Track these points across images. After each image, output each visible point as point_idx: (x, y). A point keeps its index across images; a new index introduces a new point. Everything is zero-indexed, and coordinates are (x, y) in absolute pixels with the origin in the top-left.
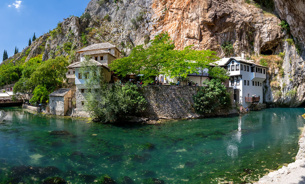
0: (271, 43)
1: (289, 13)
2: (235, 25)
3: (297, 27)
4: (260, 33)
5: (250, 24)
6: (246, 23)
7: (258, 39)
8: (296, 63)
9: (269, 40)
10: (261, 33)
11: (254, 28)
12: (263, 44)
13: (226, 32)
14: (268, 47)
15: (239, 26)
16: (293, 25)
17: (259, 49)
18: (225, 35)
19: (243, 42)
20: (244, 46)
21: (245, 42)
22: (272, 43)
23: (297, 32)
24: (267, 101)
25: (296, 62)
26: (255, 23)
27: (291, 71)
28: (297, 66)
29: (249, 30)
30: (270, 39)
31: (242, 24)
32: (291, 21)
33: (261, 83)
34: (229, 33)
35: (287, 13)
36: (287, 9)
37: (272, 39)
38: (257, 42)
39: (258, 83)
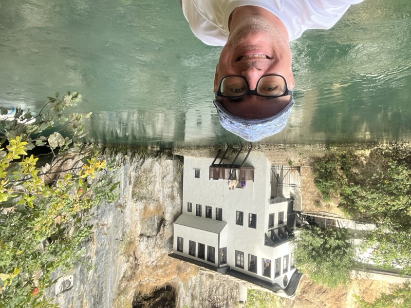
8: (82, 282)
24: (169, 162)
25: (80, 287)
27: (97, 253)
28: (78, 273)
33: (190, 210)
39: (199, 213)
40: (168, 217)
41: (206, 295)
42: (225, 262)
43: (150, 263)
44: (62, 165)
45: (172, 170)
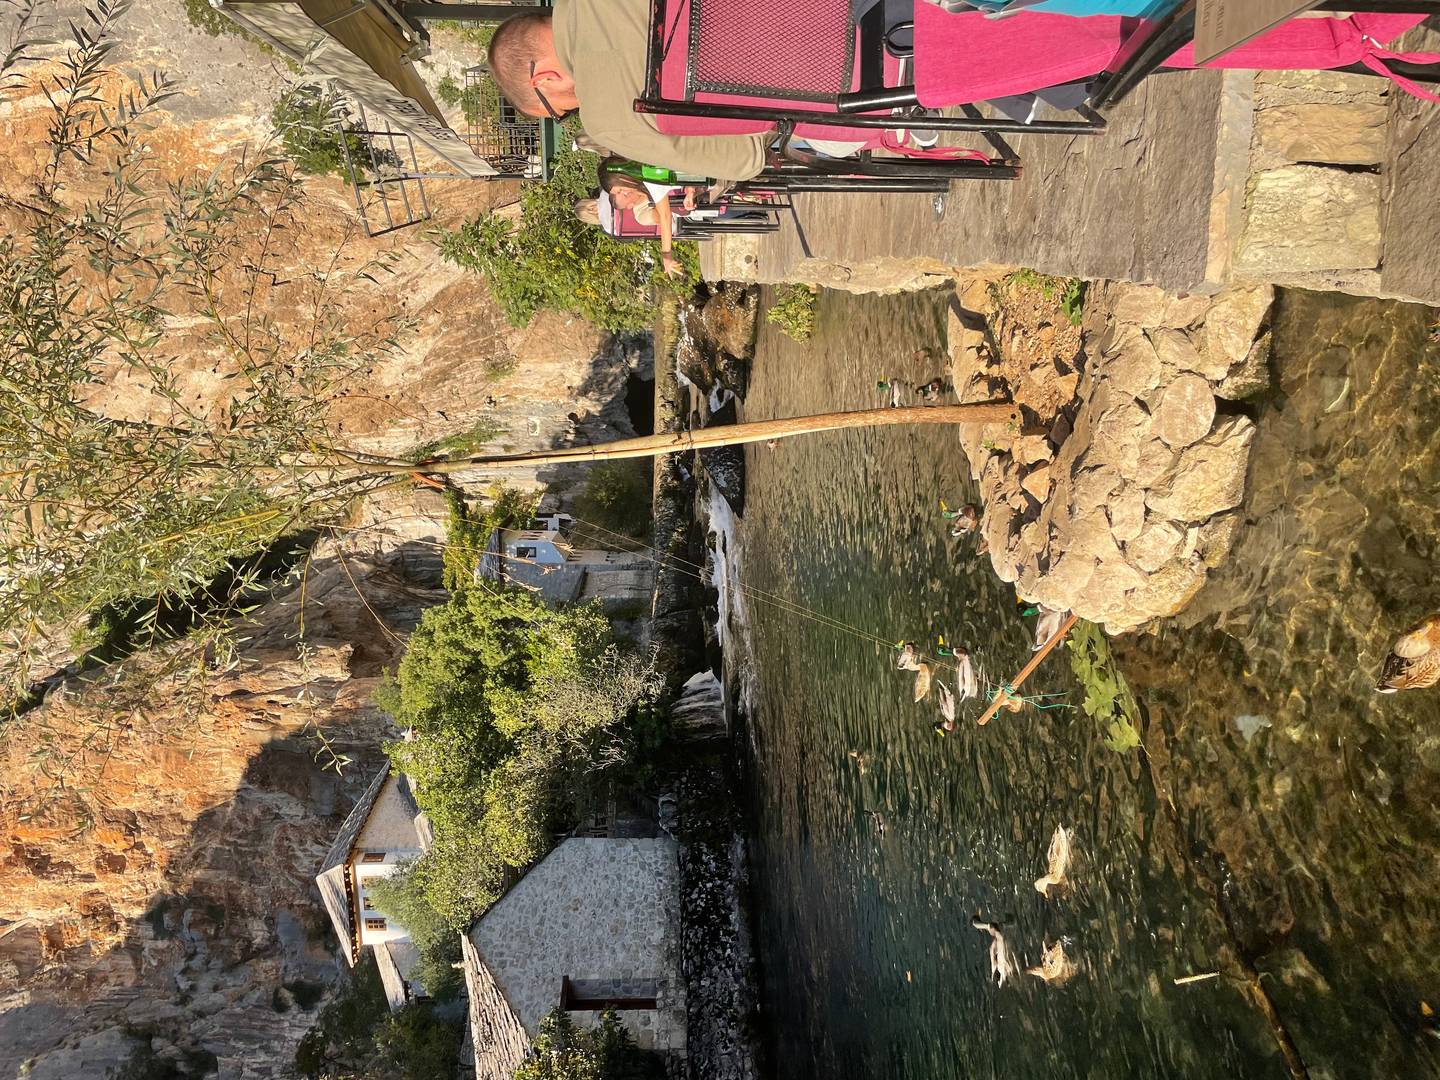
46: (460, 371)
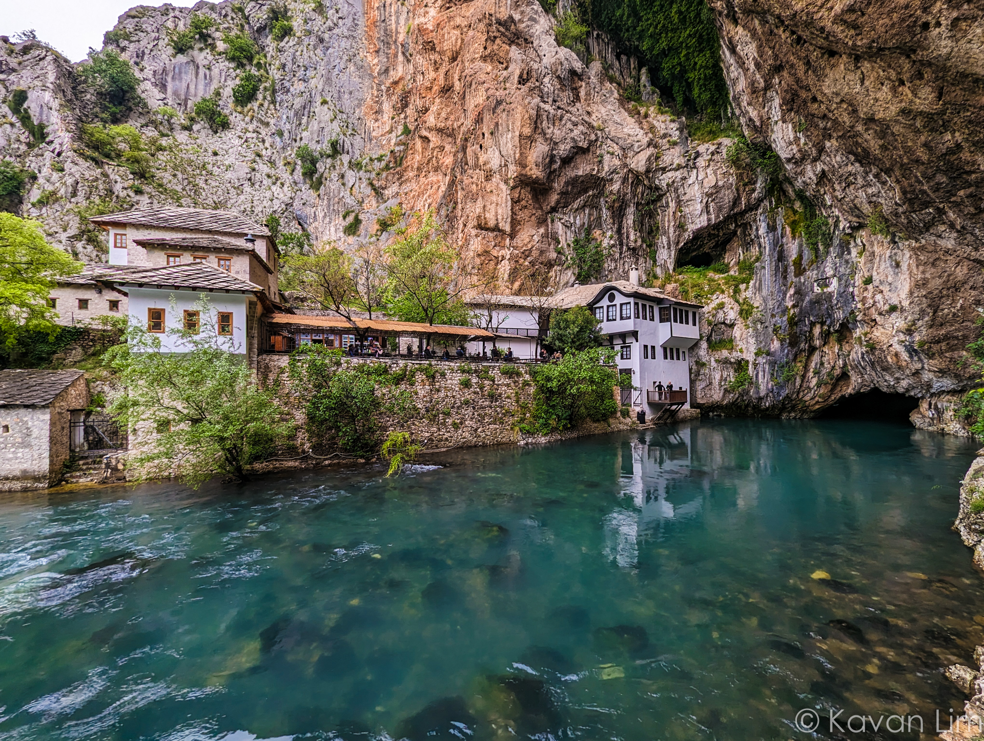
0: (712, 232)
1: (783, 116)
2: (605, 185)
3: (815, 160)
4: (679, 203)
5: (647, 177)
6: (637, 176)
7: (672, 224)
8: (803, 285)
9: (705, 224)
10: (680, 201)
11: (657, 188)
12: (687, 235)
13: (577, 210)
14: (701, 246)
15: (616, 187)
16: (798, 156)
17: (673, 253)
18: (575, 218)
19: (628, 237)
20: (629, 249)
21: (632, 237)
22: (714, 230)
23: (814, 178)
25: (805, 279)
26: (664, 170)
28: (809, 293)
29: (642, 195)
30: (709, 220)
31: (625, 180)
32: (790, 143)
33: (684, 352)
34: (587, 212)
35: (776, 114)
36: (777, 102)
37: (717, 217)
38: (665, 233)
39: (678, 350)
40: (704, 345)
41: (641, 260)
42: (660, 309)
43: (721, 296)
44: (830, 397)
45: (699, 393)
46: (877, 176)
